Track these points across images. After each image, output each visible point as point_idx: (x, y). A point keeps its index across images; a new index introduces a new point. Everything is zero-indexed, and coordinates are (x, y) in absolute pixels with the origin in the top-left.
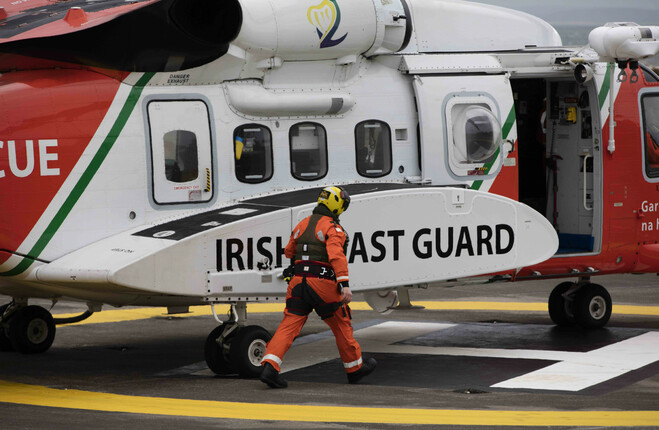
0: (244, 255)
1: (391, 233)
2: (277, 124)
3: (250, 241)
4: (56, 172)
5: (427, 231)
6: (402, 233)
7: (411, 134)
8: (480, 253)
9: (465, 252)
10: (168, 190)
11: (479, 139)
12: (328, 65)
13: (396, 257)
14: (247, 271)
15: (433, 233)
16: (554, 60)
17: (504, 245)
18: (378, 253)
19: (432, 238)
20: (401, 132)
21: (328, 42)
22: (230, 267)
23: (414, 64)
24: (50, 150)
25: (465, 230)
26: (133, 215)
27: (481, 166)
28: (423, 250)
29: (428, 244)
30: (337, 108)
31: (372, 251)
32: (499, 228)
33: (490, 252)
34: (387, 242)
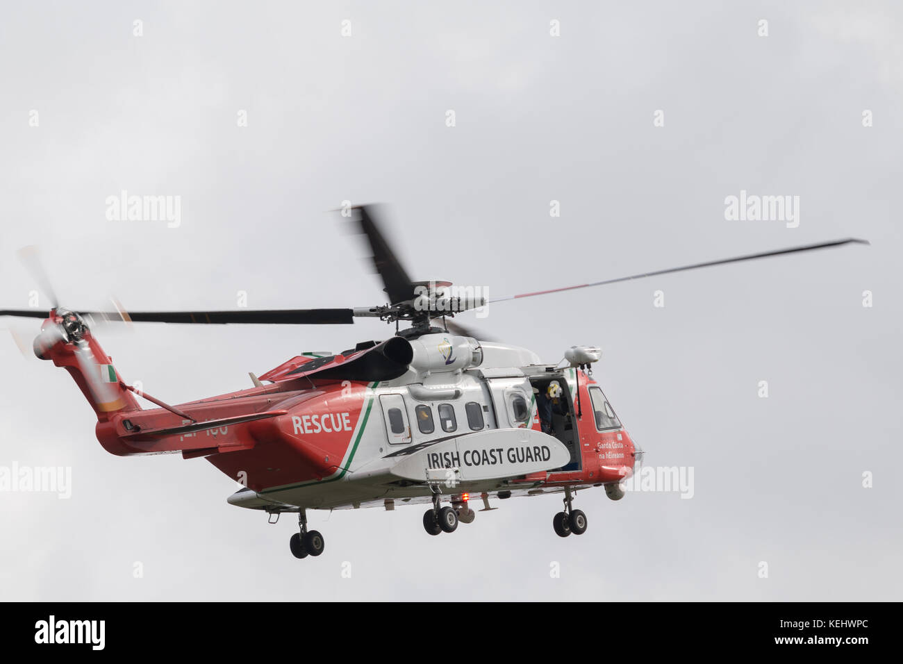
0: (439, 461)
1: (497, 450)
2: (433, 404)
3: (441, 454)
4: (350, 429)
5: (512, 449)
6: (502, 450)
7: (490, 408)
8: (536, 460)
9: (529, 459)
10: (394, 438)
11: (520, 409)
12: (449, 374)
13: (501, 463)
14: (441, 469)
15: (515, 450)
16: (545, 369)
17: (546, 457)
18: (493, 460)
19: (514, 452)
20: (485, 408)
21: (448, 362)
22: (435, 468)
23: (486, 374)
24: (347, 418)
25: (528, 449)
26: (381, 450)
27: (524, 423)
28: (512, 459)
29: (514, 456)
30: (457, 395)
31: (491, 459)
32: (543, 447)
33: (541, 460)
34: (496, 454)
